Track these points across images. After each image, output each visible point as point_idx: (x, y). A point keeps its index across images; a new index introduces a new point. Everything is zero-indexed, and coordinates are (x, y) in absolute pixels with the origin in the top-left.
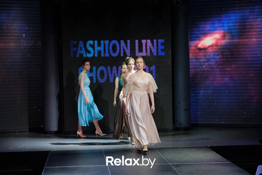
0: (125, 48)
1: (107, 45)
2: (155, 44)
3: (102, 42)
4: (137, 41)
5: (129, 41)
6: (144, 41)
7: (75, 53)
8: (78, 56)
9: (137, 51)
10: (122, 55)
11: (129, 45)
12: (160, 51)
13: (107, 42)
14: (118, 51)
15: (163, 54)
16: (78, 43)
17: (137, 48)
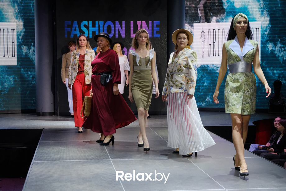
0: (120, 29)
1: (101, 25)
2: (150, 25)
3: (97, 22)
4: (132, 22)
5: (124, 22)
6: (139, 23)
7: (69, 33)
8: (72, 36)
9: (132, 32)
10: (117, 36)
11: (124, 25)
12: (155, 32)
13: (101, 23)
14: (113, 32)
15: (159, 35)
16: (72, 23)
17: (132, 29)
